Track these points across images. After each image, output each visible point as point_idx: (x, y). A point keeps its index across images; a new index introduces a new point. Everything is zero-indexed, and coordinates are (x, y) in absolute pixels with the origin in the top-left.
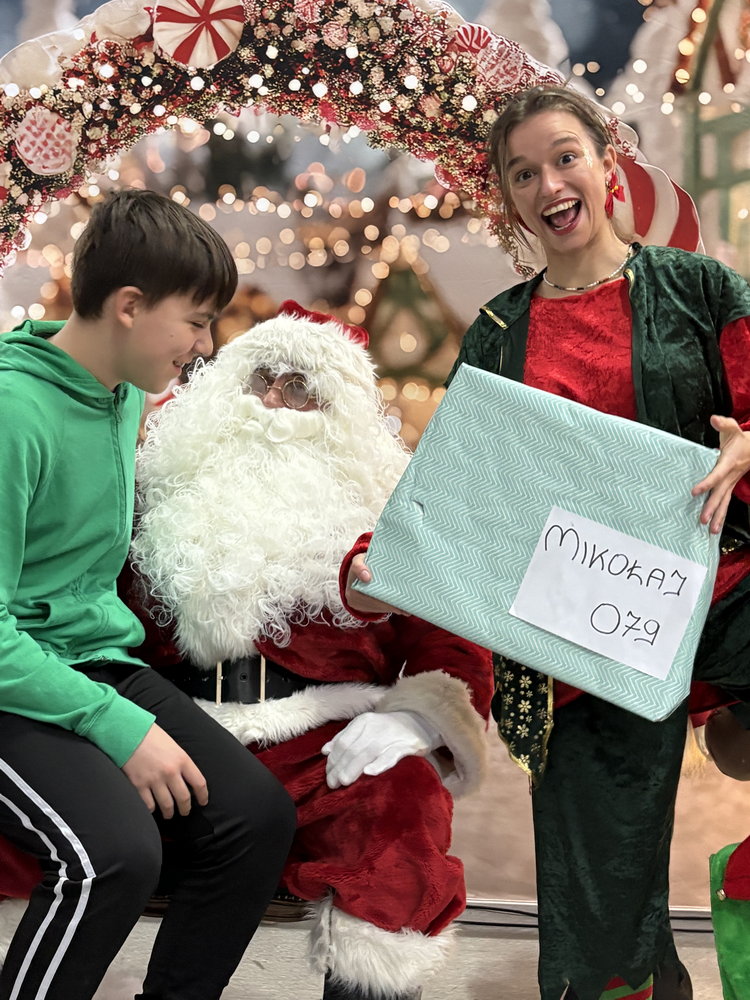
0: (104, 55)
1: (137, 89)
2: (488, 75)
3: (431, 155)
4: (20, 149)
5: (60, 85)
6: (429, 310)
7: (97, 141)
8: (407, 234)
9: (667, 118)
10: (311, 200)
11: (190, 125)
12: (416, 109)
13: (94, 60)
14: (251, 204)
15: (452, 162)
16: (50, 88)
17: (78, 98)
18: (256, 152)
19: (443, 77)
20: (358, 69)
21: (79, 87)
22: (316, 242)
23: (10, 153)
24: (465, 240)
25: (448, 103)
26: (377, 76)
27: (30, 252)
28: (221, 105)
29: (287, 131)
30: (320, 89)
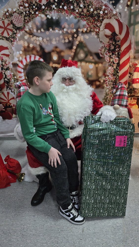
0: (26, 2)
1: (33, 9)
2: (95, 4)
3: (85, 20)
4: (13, 22)
5: (19, 9)
6: (85, 49)
7: (27, 20)
8: (82, 35)
9: (126, 12)
10: (65, 30)
11: (43, 16)
12: (82, 11)
13: (24, 3)
14: (55, 31)
15: (89, 22)
16: (17, 9)
17: (22, 11)
18: (55, 20)
19: (87, 5)
20: (72, 3)
21: (22, 9)
22: (66, 38)
23: (12, 22)
24: (91, 36)
25: (88, 10)
26: (75, 4)
27: (18, 42)
28: (48, 11)
29: (60, 17)
30: (65, 8)
